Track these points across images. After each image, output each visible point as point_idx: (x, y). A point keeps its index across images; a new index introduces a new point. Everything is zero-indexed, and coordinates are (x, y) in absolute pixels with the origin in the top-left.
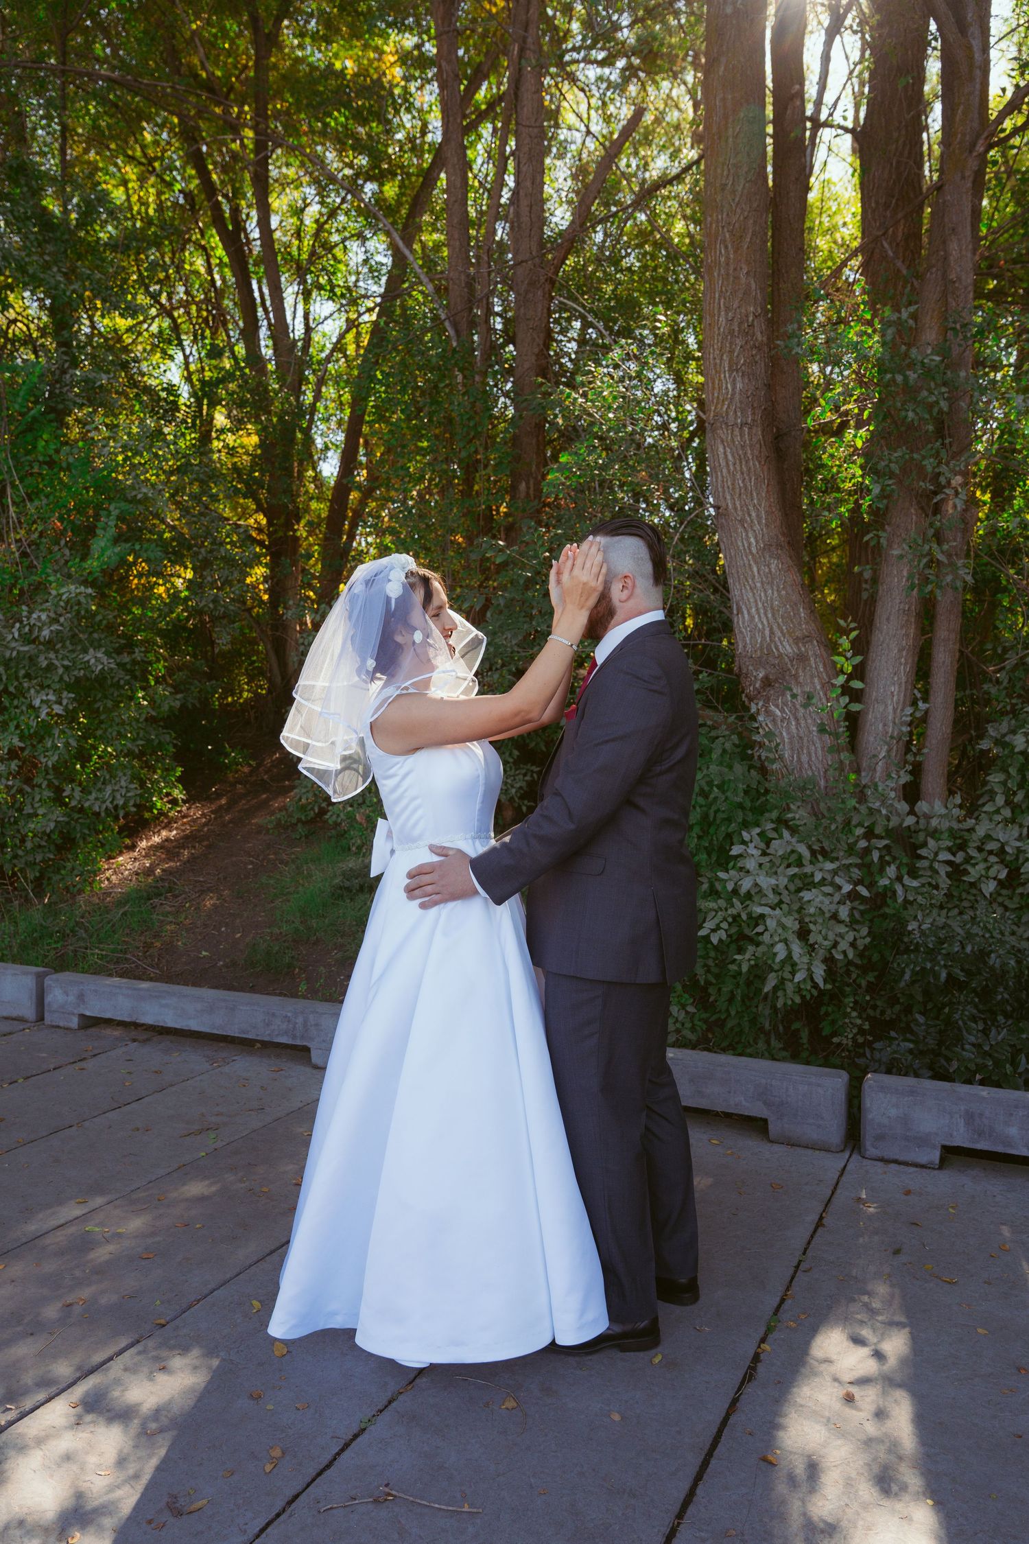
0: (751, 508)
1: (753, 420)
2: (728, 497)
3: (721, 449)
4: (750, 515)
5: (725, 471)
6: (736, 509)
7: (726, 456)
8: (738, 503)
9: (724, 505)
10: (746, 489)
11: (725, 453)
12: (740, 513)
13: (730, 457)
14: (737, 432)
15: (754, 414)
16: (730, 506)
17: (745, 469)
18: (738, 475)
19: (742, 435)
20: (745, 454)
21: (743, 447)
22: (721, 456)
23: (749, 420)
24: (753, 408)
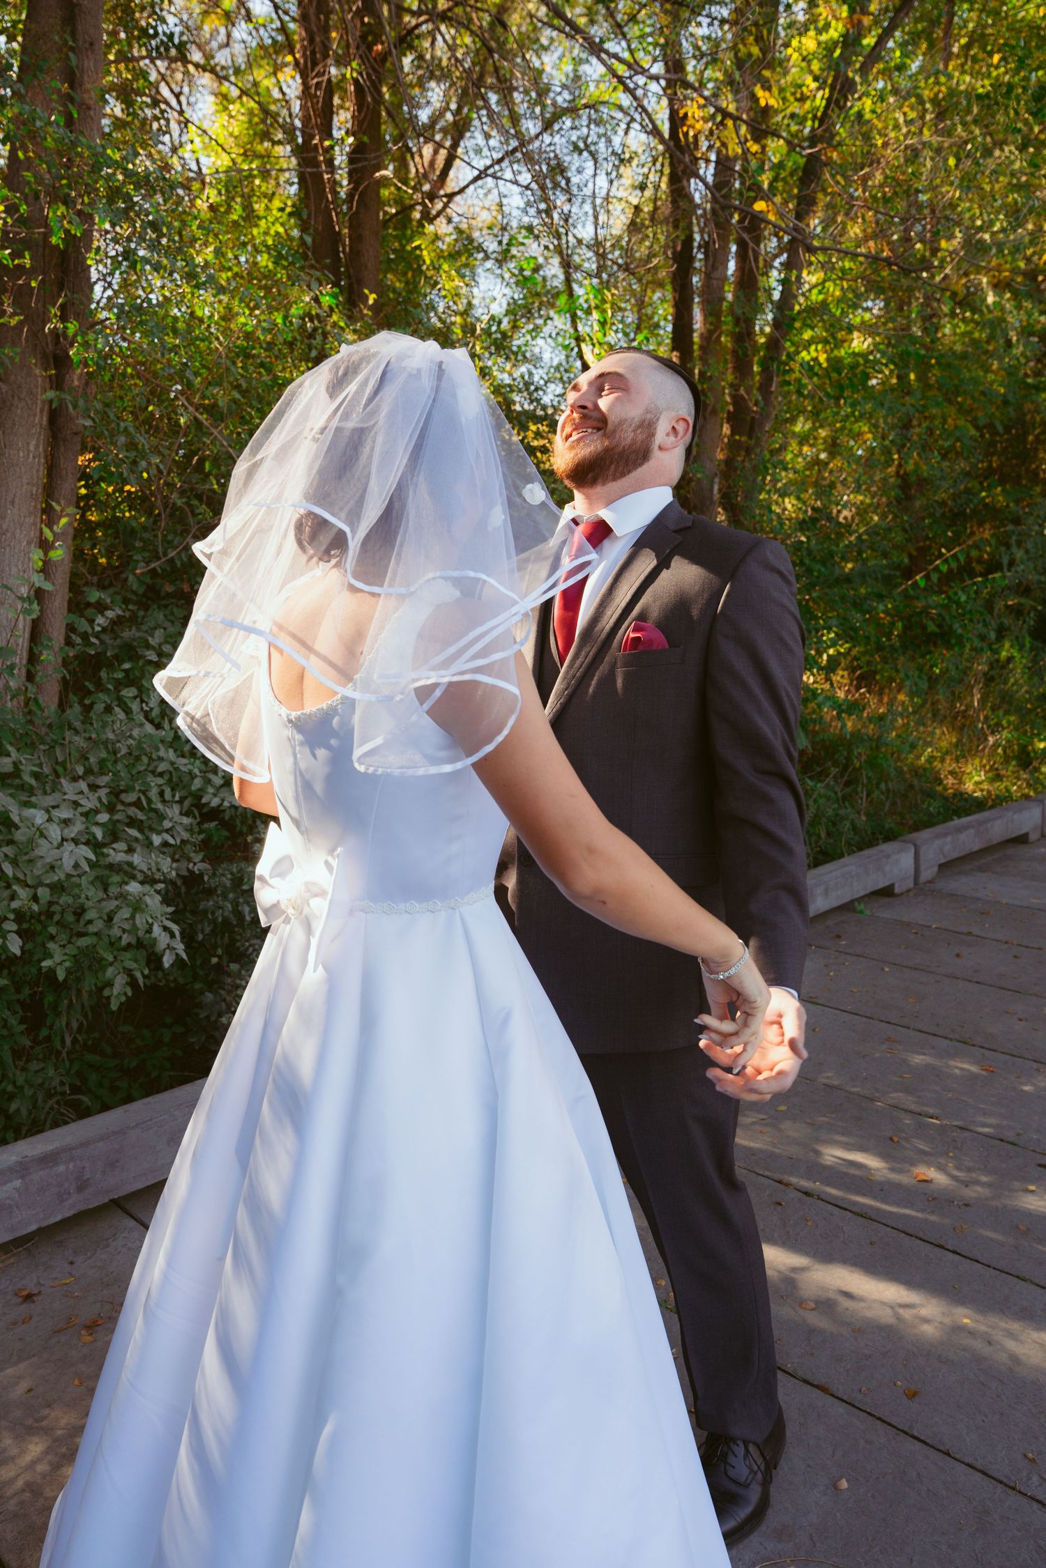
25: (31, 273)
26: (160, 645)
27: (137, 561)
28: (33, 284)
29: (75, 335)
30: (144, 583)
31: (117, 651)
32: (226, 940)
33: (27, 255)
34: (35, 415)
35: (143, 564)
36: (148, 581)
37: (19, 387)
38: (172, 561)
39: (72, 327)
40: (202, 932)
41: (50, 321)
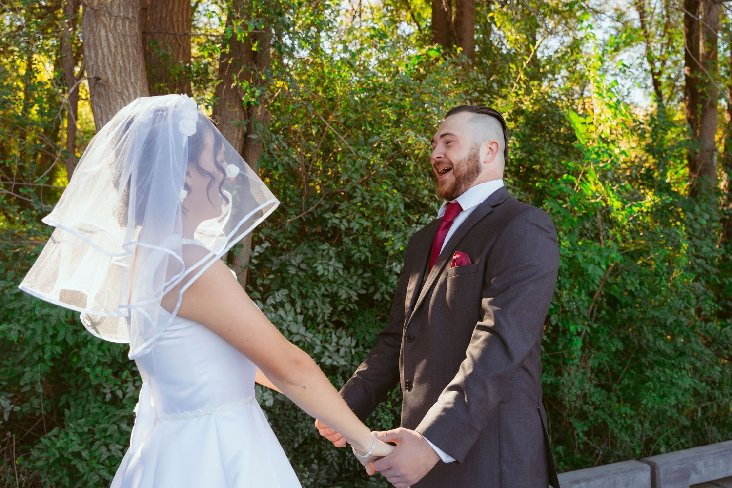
0: (129, 84)
1: (133, 17)
2: (109, 72)
3: (103, 33)
4: (128, 90)
5: (106, 50)
6: (116, 83)
7: (108, 39)
8: (118, 79)
9: (104, 77)
10: (125, 69)
11: (107, 36)
12: (120, 87)
13: (111, 40)
14: (119, 22)
15: (133, 12)
16: (111, 80)
17: (125, 53)
18: (119, 57)
19: (124, 26)
20: (126, 41)
21: (124, 36)
22: (103, 38)
23: (130, 16)
24: (133, 8)
25: (229, 56)
26: (299, 264)
27: (291, 214)
28: (230, 62)
29: (247, 89)
30: (295, 227)
31: (278, 267)
32: (316, 449)
33: (228, 47)
34: (234, 133)
35: (294, 216)
36: (298, 225)
37: (227, 117)
38: (311, 213)
39: (245, 84)
40: (298, 442)
41: (233, 82)
